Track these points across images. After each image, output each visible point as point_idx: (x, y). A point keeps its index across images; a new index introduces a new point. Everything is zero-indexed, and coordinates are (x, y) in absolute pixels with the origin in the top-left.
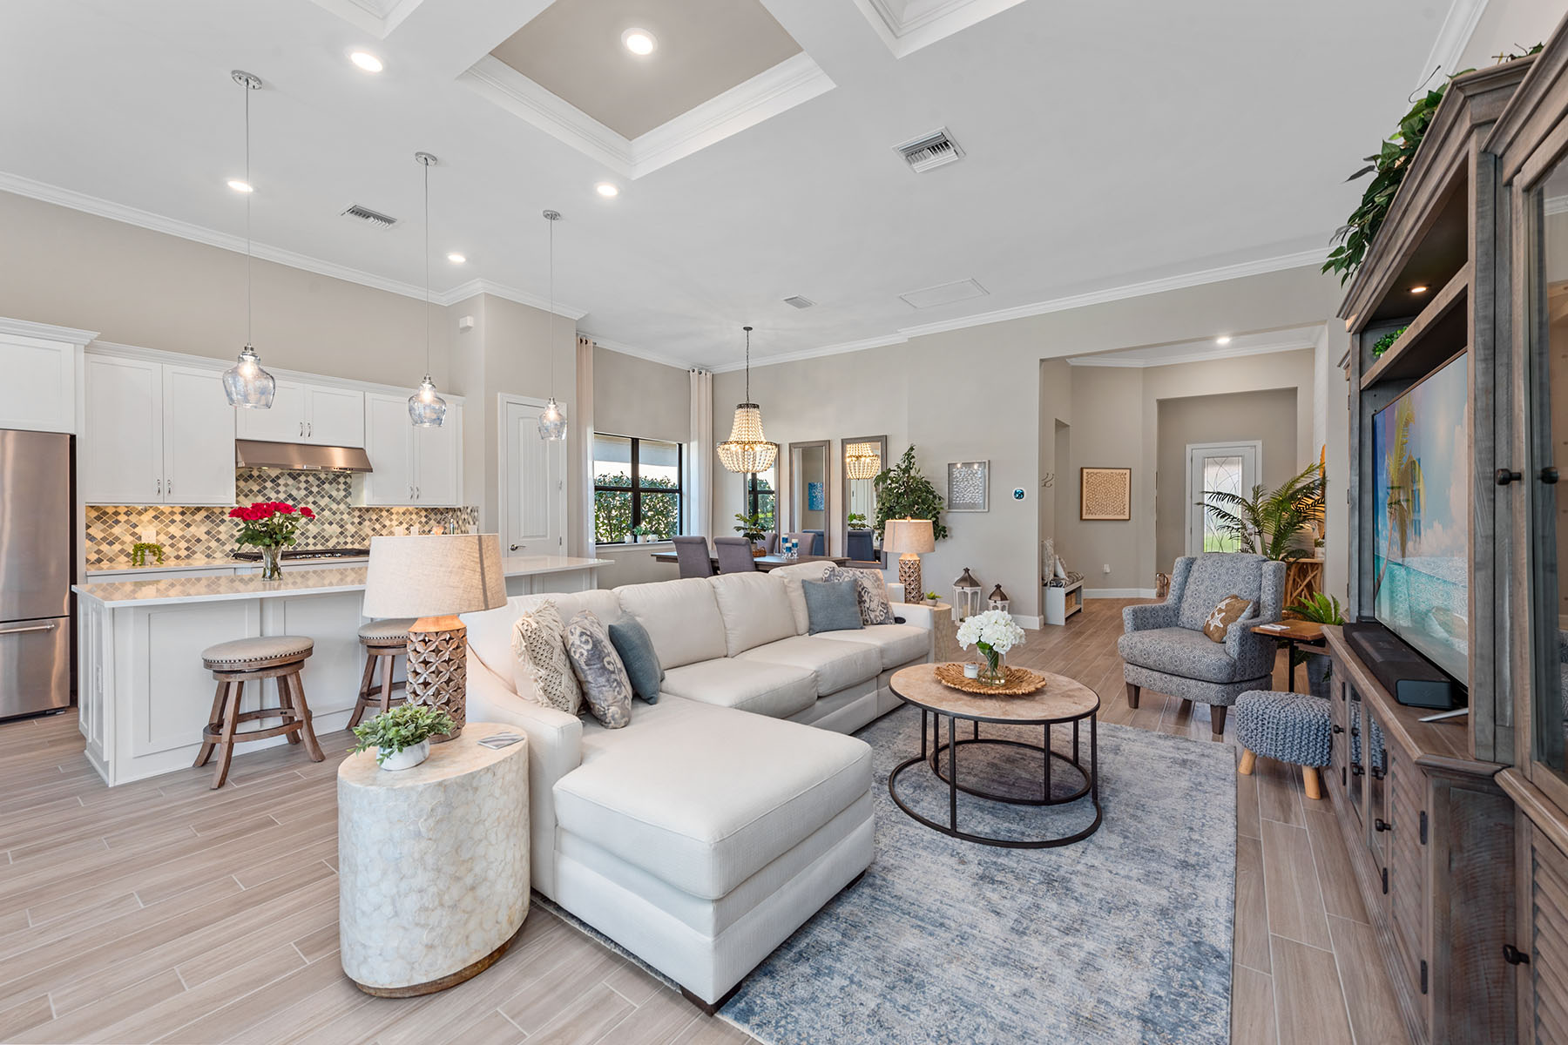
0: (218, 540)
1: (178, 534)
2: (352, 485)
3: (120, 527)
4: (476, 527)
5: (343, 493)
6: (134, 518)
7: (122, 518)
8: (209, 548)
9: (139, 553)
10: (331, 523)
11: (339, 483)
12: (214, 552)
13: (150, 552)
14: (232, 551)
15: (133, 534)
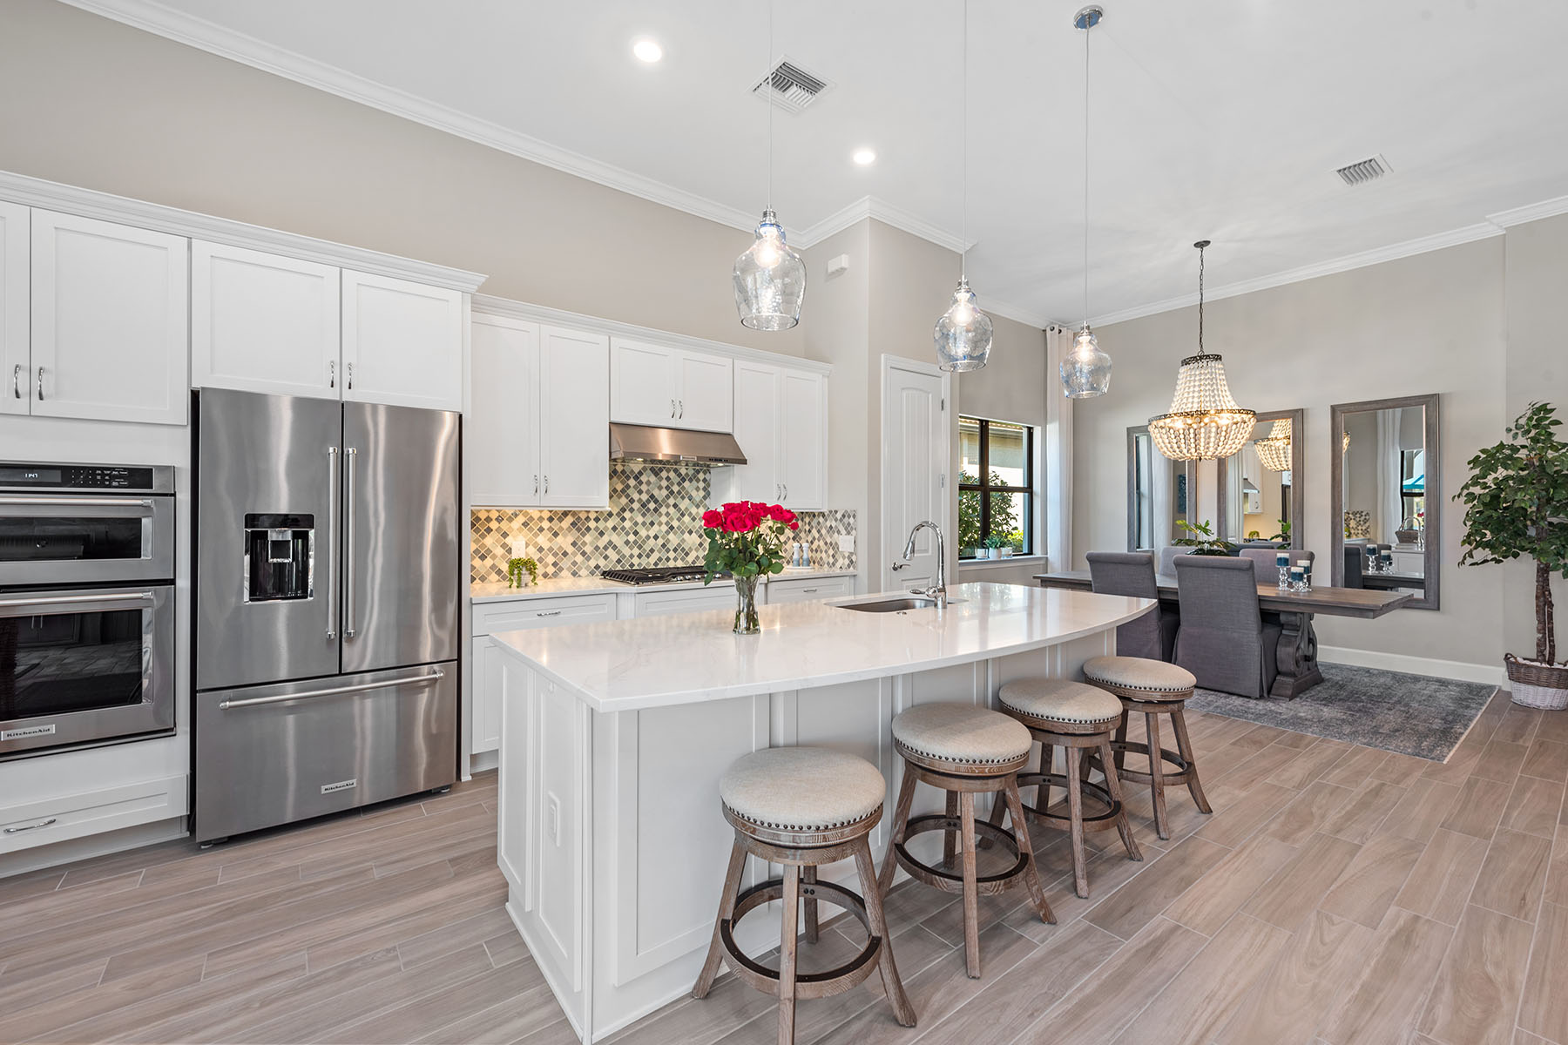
0: (584, 554)
1: (546, 546)
2: (711, 483)
3: (491, 536)
4: (851, 538)
5: (702, 493)
6: (504, 525)
7: (494, 525)
8: (575, 563)
9: (516, 572)
10: (690, 532)
11: (698, 481)
12: (580, 568)
13: (527, 570)
14: (597, 567)
15: (504, 546)
